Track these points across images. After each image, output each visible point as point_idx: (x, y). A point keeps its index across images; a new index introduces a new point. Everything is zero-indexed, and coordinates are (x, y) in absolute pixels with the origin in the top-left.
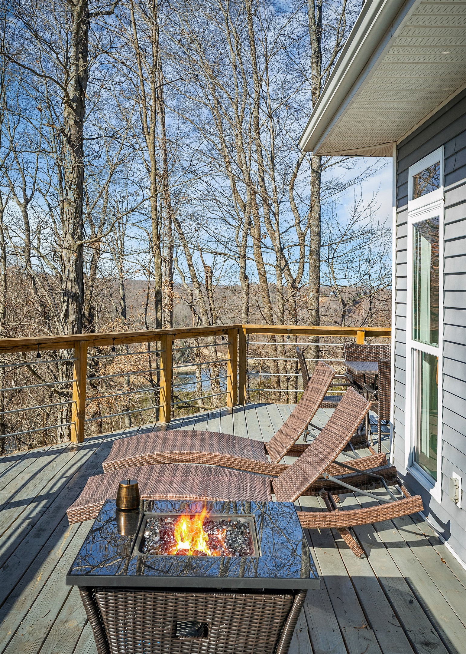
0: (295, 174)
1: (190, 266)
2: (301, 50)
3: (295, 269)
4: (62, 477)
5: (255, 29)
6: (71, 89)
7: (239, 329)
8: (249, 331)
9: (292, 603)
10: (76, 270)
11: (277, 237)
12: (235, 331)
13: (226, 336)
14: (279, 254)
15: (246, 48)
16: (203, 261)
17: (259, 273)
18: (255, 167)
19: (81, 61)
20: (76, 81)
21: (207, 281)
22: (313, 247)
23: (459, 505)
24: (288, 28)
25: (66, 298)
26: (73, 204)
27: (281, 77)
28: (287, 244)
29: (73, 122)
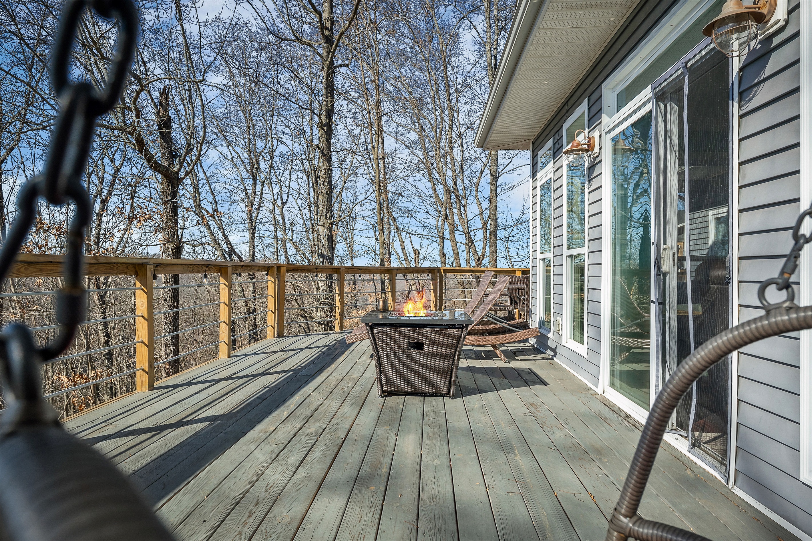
0: (479, 179)
1: (403, 249)
2: (482, 88)
3: (479, 247)
4: (335, 340)
5: (449, 74)
6: (323, 118)
7: (439, 270)
8: (446, 271)
9: (462, 332)
10: (328, 240)
11: (466, 223)
12: (436, 271)
13: (430, 274)
14: (467, 235)
15: (442, 87)
16: (412, 246)
17: (454, 253)
18: (449, 173)
19: (330, 99)
20: (326, 112)
21: (415, 260)
22: (492, 229)
23: (560, 334)
24: (472, 71)
25: (322, 260)
26: (325, 195)
27: (468, 107)
28: (472, 229)
29: (325, 140)
